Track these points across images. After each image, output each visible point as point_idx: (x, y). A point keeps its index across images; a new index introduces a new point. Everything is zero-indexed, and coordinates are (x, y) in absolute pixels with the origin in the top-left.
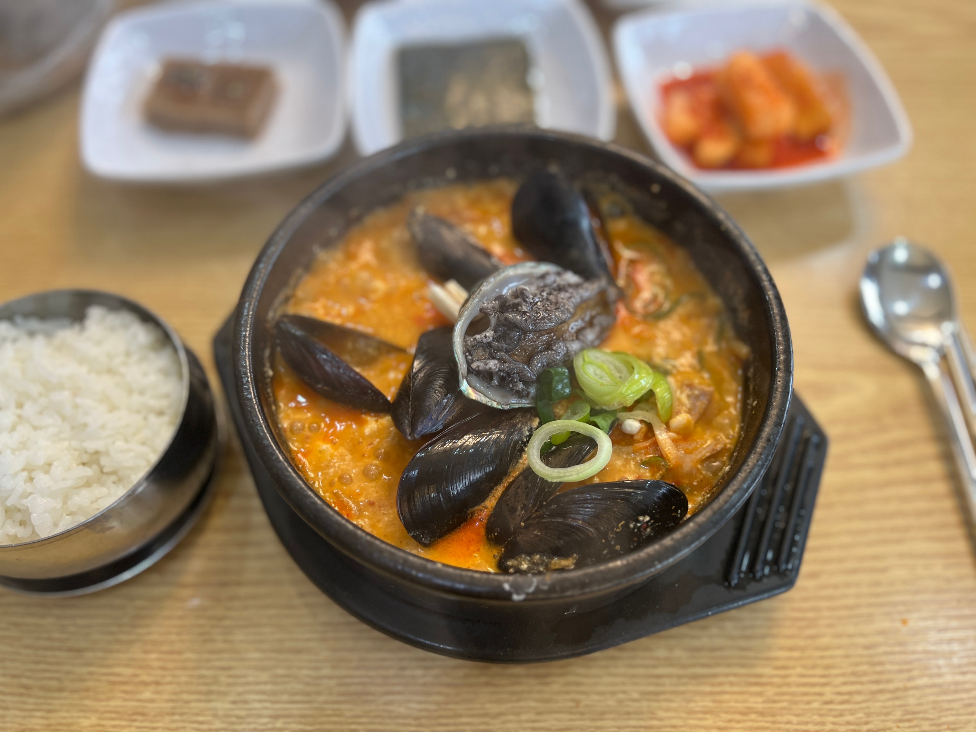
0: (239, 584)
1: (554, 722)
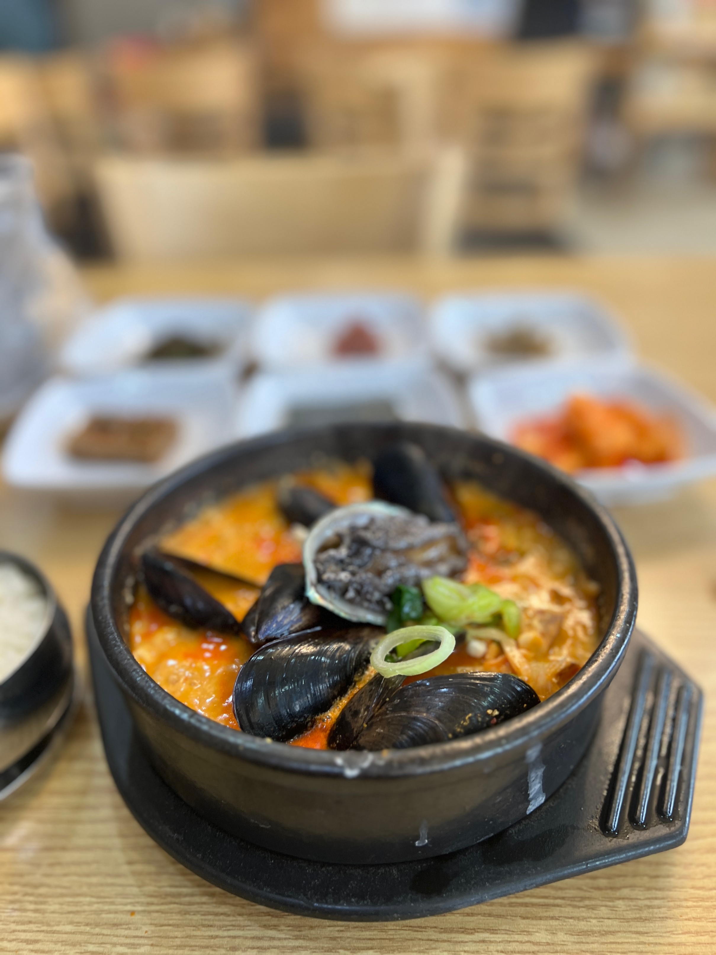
0: (64, 849)
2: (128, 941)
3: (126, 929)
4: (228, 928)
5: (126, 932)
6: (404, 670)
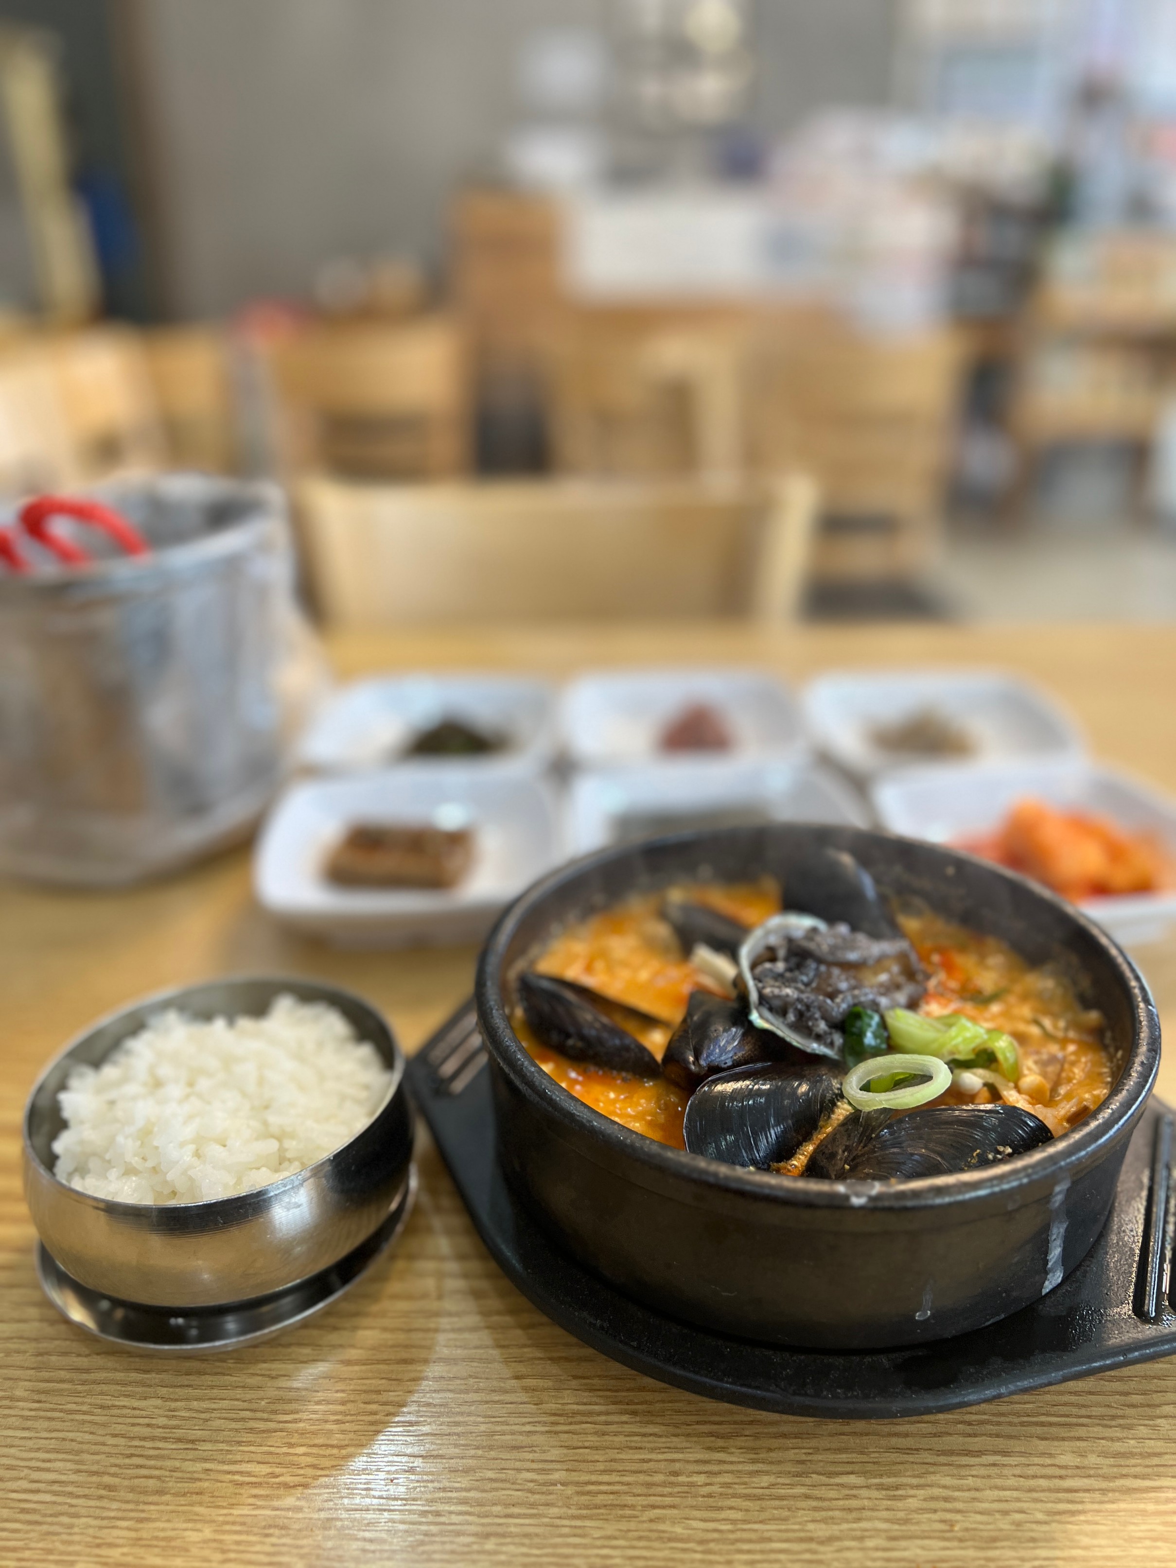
1: (919, 1552)
2: (535, 1466)
3: (530, 1452)
4: (663, 1450)
5: (531, 1456)
6: (891, 1102)
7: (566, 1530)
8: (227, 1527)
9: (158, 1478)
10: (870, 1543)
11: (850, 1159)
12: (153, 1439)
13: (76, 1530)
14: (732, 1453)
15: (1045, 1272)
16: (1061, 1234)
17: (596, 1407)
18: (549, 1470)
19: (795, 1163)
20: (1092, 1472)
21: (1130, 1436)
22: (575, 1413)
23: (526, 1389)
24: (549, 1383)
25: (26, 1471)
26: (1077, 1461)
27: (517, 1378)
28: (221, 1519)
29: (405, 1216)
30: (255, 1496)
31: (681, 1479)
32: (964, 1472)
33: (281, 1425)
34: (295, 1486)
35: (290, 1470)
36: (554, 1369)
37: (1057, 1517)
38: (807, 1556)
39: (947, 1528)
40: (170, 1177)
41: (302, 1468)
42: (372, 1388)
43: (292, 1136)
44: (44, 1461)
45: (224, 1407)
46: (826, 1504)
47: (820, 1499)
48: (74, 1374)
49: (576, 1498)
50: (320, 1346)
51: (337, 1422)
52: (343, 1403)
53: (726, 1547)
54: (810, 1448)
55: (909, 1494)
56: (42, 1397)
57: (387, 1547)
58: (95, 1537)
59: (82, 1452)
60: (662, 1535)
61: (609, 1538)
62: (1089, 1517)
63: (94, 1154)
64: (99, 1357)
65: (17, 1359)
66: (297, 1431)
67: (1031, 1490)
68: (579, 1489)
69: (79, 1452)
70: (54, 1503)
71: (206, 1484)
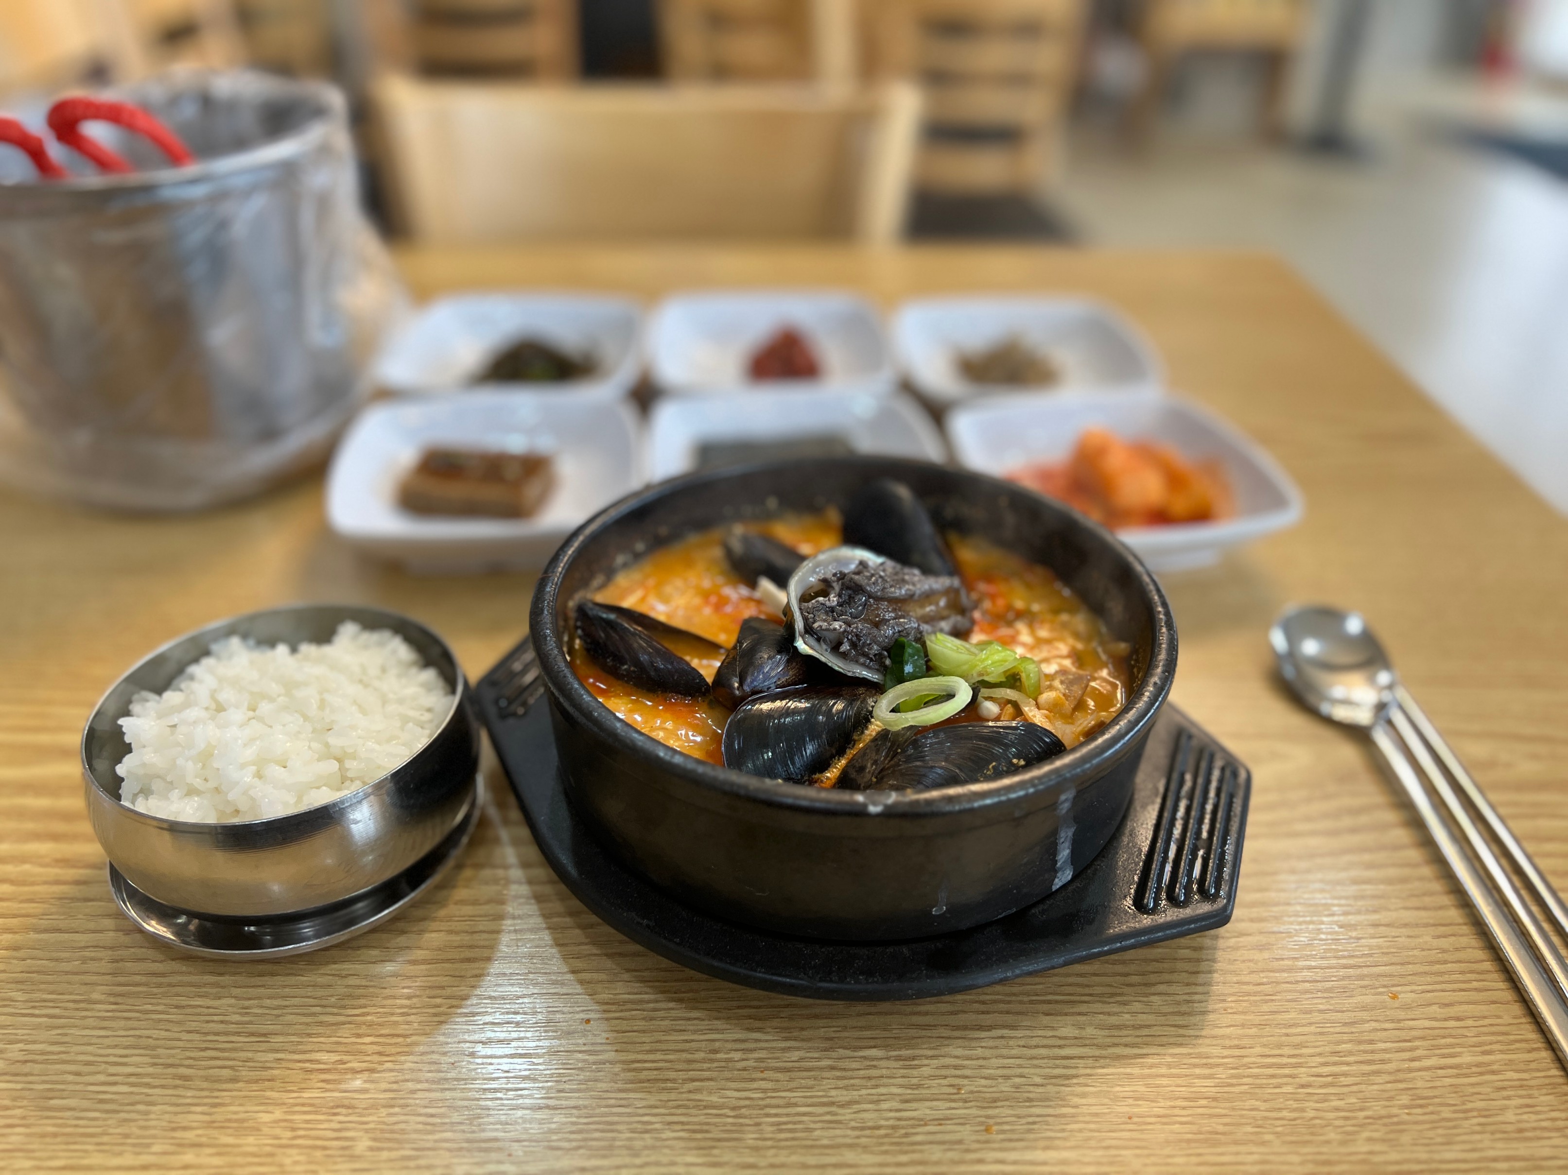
0: (489, 960)
1: (928, 1112)
2: (586, 1048)
3: (584, 1037)
4: (705, 1032)
5: (584, 1040)
6: (916, 719)
7: (612, 1102)
8: (297, 1109)
9: (231, 1068)
10: (885, 1106)
11: (876, 772)
12: (226, 1034)
13: (152, 1116)
14: (768, 1033)
15: (1053, 870)
16: (1069, 838)
17: (646, 997)
18: (599, 1051)
19: (828, 775)
20: (1088, 1042)
21: (1125, 1011)
22: (625, 1002)
23: (581, 982)
24: (603, 976)
25: (103, 1066)
26: (1076, 1033)
27: (573, 972)
28: (291, 1101)
29: (471, 829)
30: (323, 1081)
31: (719, 1056)
32: (974, 1044)
33: (349, 1019)
34: (362, 1071)
35: (357, 1057)
36: (608, 963)
37: (1053, 1081)
38: (828, 1118)
39: (955, 1091)
40: (231, 797)
41: (369, 1055)
42: (437, 984)
43: (354, 756)
44: (121, 1056)
45: (296, 1004)
46: (849, 1074)
47: (844, 1069)
48: (149, 978)
49: (622, 1075)
50: (387, 948)
51: (403, 1014)
52: (409, 998)
53: (755, 1112)
54: (839, 1027)
55: (923, 1063)
56: (119, 1000)
57: (447, 1120)
58: (170, 1122)
59: (159, 1047)
60: (699, 1103)
61: (651, 1107)
62: (1081, 1080)
63: (159, 777)
64: (174, 962)
65: (92, 966)
66: (364, 1024)
67: (1033, 1058)
68: (626, 1067)
69: (154, 1048)
70: (132, 1093)
71: (276, 1072)
